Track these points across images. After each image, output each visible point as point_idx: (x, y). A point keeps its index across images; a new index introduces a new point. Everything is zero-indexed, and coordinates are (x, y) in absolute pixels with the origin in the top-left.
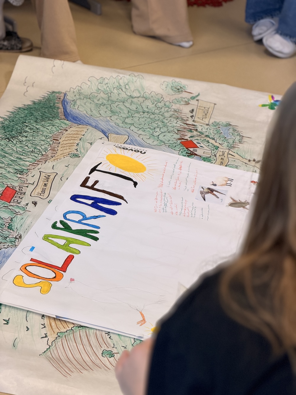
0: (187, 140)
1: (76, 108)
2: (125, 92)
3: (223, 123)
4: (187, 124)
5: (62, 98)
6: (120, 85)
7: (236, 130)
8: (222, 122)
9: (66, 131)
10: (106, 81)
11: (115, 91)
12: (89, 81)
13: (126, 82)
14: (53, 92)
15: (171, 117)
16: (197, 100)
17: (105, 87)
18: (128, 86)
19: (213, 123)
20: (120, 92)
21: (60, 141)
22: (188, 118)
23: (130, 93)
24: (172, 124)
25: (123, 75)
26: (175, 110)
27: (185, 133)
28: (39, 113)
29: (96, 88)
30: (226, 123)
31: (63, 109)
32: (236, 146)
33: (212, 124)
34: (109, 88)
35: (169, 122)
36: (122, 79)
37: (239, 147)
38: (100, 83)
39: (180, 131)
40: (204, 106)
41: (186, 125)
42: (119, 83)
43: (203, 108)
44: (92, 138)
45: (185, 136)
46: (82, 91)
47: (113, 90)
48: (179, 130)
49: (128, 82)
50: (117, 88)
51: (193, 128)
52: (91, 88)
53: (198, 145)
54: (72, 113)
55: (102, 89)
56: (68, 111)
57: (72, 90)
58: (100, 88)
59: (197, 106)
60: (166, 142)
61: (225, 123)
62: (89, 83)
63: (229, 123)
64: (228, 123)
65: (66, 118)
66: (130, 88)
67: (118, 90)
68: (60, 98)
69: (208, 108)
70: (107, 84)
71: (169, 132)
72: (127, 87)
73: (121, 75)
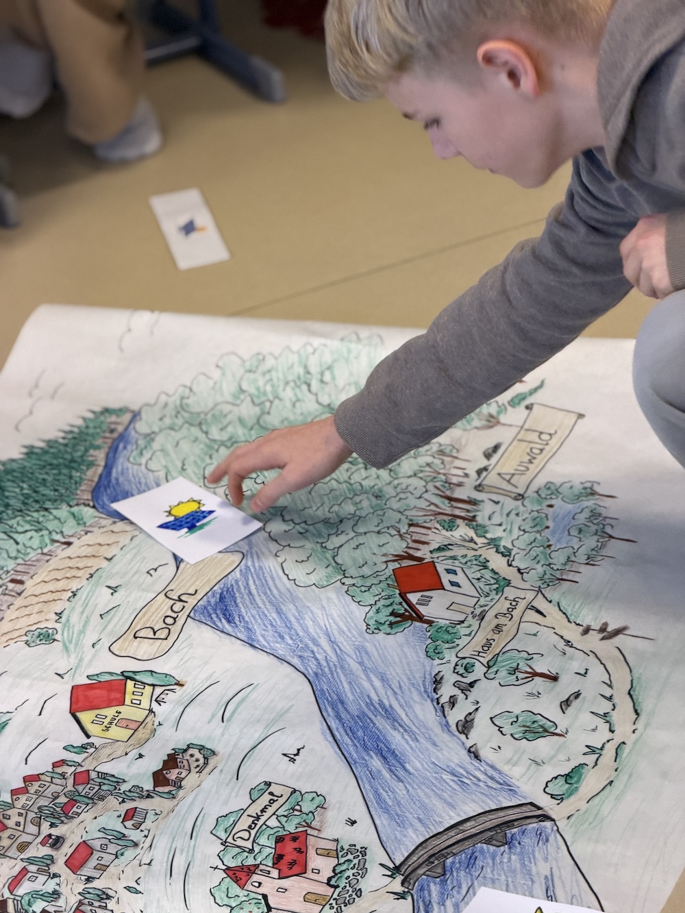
0: (420, 559)
1: (143, 461)
2: (316, 395)
3: (571, 487)
4: (450, 499)
5: (120, 429)
6: (308, 373)
7: (600, 515)
8: (568, 485)
9: (65, 546)
10: (270, 363)
11: (288, 394)
12: (217, 366)
13: (326, 363)
14: (106, 411)
15: (415, 475)
16: (529, 407)
17: (261, 383)
18: (332, 373)
19: (537, 492)
20: (300, 396)
21: (29, 584)
22: (466, 475)
23: (330, 396)
24: (405, 501)
25: (323, 341)
26: (442, 448)
27: (429, 532)
28: (25, 486)
29: (233, 388)
30: (581, 486)
31: (106, 466)
32: (571, 576)
33: (536, 494)
34: (273, 386)
35: (397, 494)
36: (317, 354)
37: (576, 577)
38: (250, 371)
39: (417, 525)
40: (540, 430)
41: (447, 502)
42: (305, 367)
43: (534, 437)
44: (129, 567)
45: (420, 546)
46: (190, 401)
47: (284, 390)
48: (416, 520)
49: (335, 361)
50: (297, 381)
51: (463, 514)
52: (221, 388)
53: (446, 579)
54: (121, 479)
55: (252, 390)
56: (114, 474)
57: (163, 398)
58: (244, 387)
59: (519, 429)
60: (352, 571)
61: (578, 488)
62: (216, 374)
63: (591, 488)
64: (588, 485)
65: (92, 500)
66: (334, 378)
67: (297, 390)
68: (112, 431)
69: (550, 435)
70: (269, 371)
71: (379, 532)
72: (327, 377)
73: (316, 342)
